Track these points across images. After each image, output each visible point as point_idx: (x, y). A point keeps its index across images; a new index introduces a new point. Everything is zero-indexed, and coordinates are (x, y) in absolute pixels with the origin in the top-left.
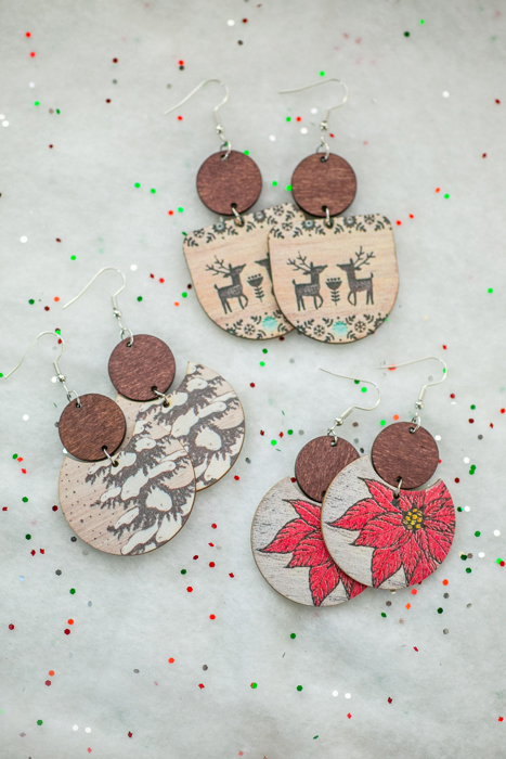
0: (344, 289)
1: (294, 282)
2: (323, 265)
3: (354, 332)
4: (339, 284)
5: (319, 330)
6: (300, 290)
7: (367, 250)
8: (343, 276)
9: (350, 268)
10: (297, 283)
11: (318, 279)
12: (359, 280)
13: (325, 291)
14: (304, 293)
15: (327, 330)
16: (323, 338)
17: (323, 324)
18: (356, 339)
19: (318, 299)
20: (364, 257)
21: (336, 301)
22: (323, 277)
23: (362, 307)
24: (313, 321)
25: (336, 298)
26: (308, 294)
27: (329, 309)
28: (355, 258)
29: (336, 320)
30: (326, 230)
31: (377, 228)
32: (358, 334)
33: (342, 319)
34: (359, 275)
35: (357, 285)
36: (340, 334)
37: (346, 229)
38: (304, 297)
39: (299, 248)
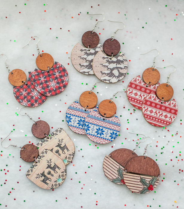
0: (52, 172)
1: (41, 181)
2: (43, 171)
3: (63, 178)
4: (50, 172)
5: (56, 185)
6: (44, 181)
7: (49, 160)
8: (49, 169)
9: (49, 167)
10: (42, 180)
11: (45, 175)
12: (53, 167)
13: (49, 176)
14: (45, 181)
15: (57, 183)
16: (58, 186)
17: (55, 183)
18: (64, 179)
19: (49, 179)
20: (49, 161)
21: (53, 176)
22: (46, 174)
23: (59, 172)
24: (53, 184)
25: (52, 175)
26: (46, 180)
27: (53, 179)
28: (48, 164)
29: (57, 180)
30: (37, 164)
31: (46, 153)
32: (64, 178)
33: (58, 178)
34: (52, 166)
35: (54, 168)
36: (60, 181)
37: (40, 160)
38: (46, 182)
39: (35, 173)
